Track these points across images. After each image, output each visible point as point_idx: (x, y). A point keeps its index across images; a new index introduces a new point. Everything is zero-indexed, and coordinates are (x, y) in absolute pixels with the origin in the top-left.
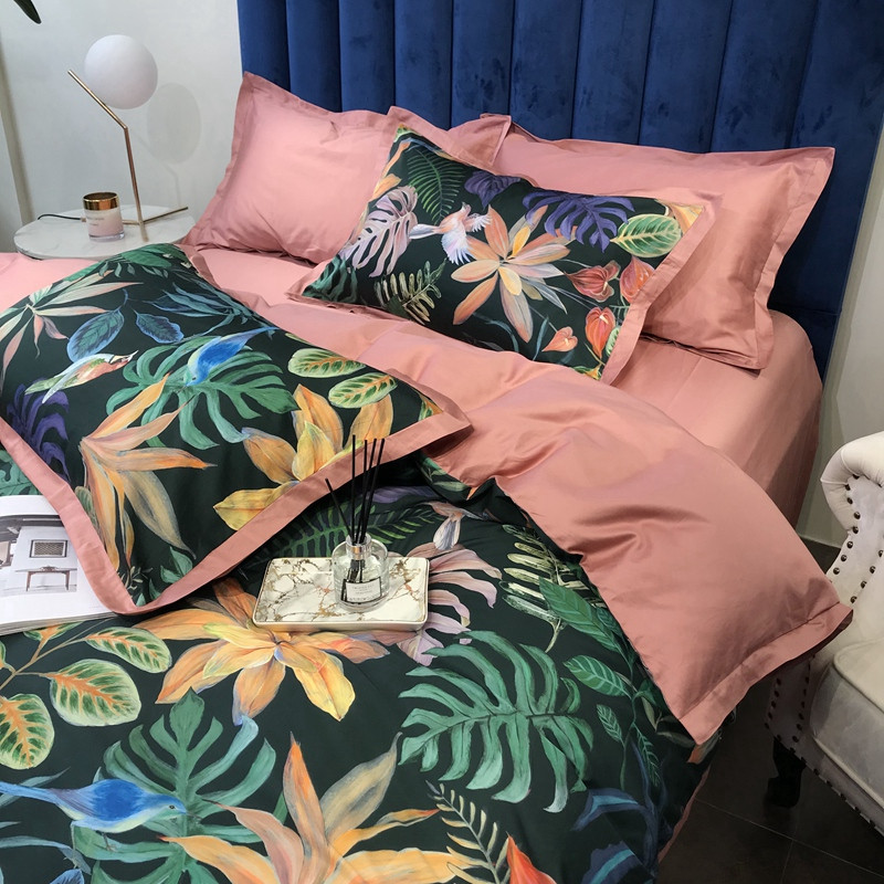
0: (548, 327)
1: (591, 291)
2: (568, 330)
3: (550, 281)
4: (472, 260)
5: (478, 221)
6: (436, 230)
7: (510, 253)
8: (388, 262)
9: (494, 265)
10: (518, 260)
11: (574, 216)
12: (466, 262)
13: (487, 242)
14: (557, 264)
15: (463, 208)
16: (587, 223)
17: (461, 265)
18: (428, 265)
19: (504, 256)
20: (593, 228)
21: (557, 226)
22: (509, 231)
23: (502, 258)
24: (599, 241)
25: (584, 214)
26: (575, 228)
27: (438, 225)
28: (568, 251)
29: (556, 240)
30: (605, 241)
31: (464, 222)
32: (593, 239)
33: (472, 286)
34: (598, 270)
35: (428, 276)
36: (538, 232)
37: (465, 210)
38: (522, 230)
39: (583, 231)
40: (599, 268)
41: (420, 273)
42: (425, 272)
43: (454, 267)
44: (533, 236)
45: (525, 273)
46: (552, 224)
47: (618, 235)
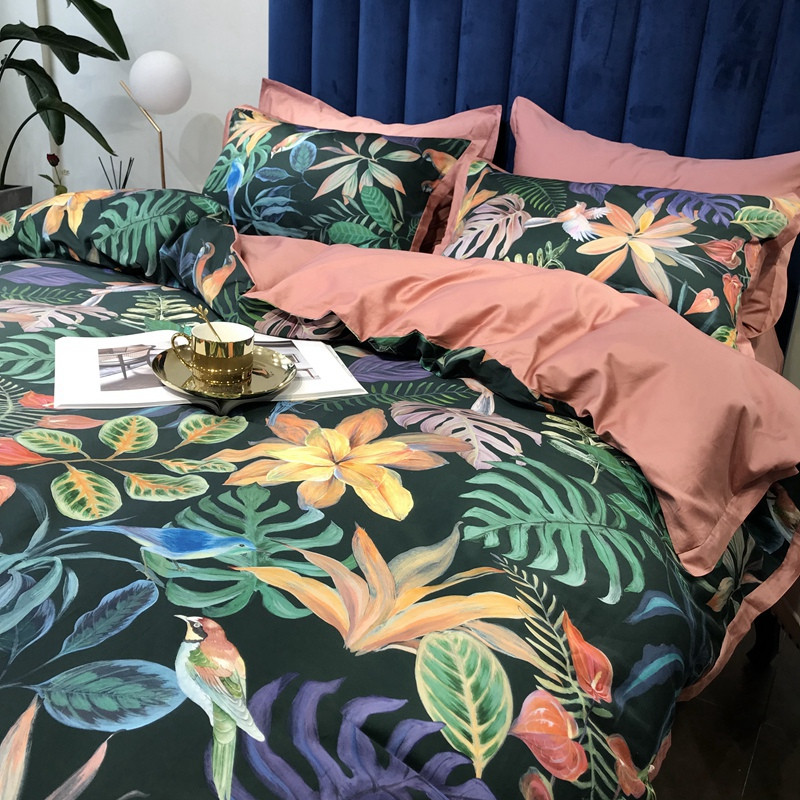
0: (687, 289)
1: (723, 258)
2: (708, 291)
3: (682, 250)
4: (598, 237)
5: (597, 212)
6: (553, 220)
7: (638, 231)
8: (500, 247)
9: (624, 240)
10: (646, 235)
11: (693, 204)
12: (592, 239)
13: (611, 224)
14: (685, 237)
15: (578, 205)
16: (705, 209)
17: (586, 241)
18: (549, 244)
19: (633, 233)
20: (712, 212)
21: (679, 209)
22: (632, 216)
23: (630, 235)
24: (720, 221)
25: (701, 203)
26: (696, 212)
27: (556, 216)
28: (694, 228)
29: (681, 220)
30: (725, 221)
31: (583, 214)
32: (716, 219)
33: (601, 257)
34: (725, 242)
35: (550, 253)
36: (661, 215)
37: (580, 206)
38: (647, 213)
39: (705, 213)
40: (726, 241)
41: (540, 251)
42: (545, 250)
43: (580, 243)
44: (658, 218)
45: (656, 244)
46: (674, 210)
47: (735, 219)
